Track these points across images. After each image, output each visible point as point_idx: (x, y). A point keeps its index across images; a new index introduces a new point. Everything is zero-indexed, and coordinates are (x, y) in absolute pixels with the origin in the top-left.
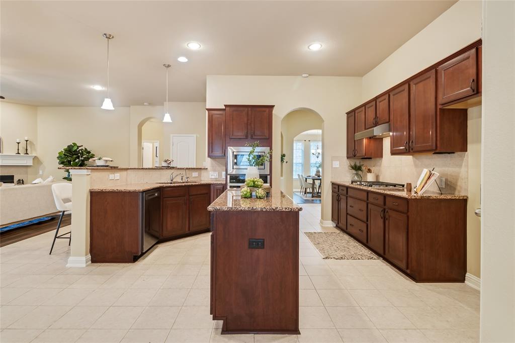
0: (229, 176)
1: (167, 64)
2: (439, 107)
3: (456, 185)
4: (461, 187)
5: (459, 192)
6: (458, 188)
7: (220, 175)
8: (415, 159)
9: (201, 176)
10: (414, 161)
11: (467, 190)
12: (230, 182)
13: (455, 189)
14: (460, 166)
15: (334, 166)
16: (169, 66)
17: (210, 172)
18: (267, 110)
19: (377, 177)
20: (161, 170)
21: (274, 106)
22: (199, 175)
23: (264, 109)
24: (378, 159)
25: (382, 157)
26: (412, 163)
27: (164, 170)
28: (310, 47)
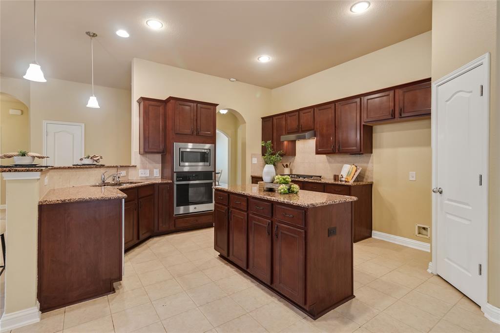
0: (175, 175)
1: (92, 31)
2: (363, 123)
3: (364, 175)
4: (368, 177)
5: (366, 179)
6: (366, 177)
7: (151, 173)
8: (328, 158)
9: (128, 175)
10: (327, 159)
11: (372, 178)
12: (177, 181)
13: (363, 178)
14: (368, 163)
15: (253, 162)
16: (94, 35)
17: (140, 170)
18: (212, 107)
19: (291, 170)
20: (90, 169)
21: (218, 105)
22: (126, 174)
23: (209, 107)
24: (290, 157)
25: (295, 155)
26: (326, 160)
27: (92, 169)
28: (260, 59)
